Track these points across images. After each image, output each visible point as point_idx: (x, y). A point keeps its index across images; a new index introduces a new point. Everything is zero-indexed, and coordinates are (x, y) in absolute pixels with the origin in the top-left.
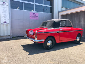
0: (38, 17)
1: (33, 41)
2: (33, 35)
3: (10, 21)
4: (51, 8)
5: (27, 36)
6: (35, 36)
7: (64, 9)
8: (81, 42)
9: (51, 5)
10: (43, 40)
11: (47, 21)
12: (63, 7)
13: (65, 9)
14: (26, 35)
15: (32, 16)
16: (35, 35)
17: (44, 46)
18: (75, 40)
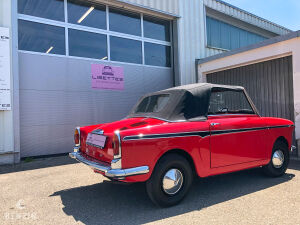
0: (121, 79)
1: (103, 173)
2: (105, 148)
3: (13, 98)
4: (168, 49)
5: (82, 151)
6: (110, 151)
7: (213, 52)
8: (288, 171)
9: (168, 39)
10: (144, 170)
11: (156, 93)
12: (209, 46)
13: (217, 52)
14: (76, 150)
15: (100, 77)
16: (112, 147)
17: (150, 195)
18: (267, 162)
